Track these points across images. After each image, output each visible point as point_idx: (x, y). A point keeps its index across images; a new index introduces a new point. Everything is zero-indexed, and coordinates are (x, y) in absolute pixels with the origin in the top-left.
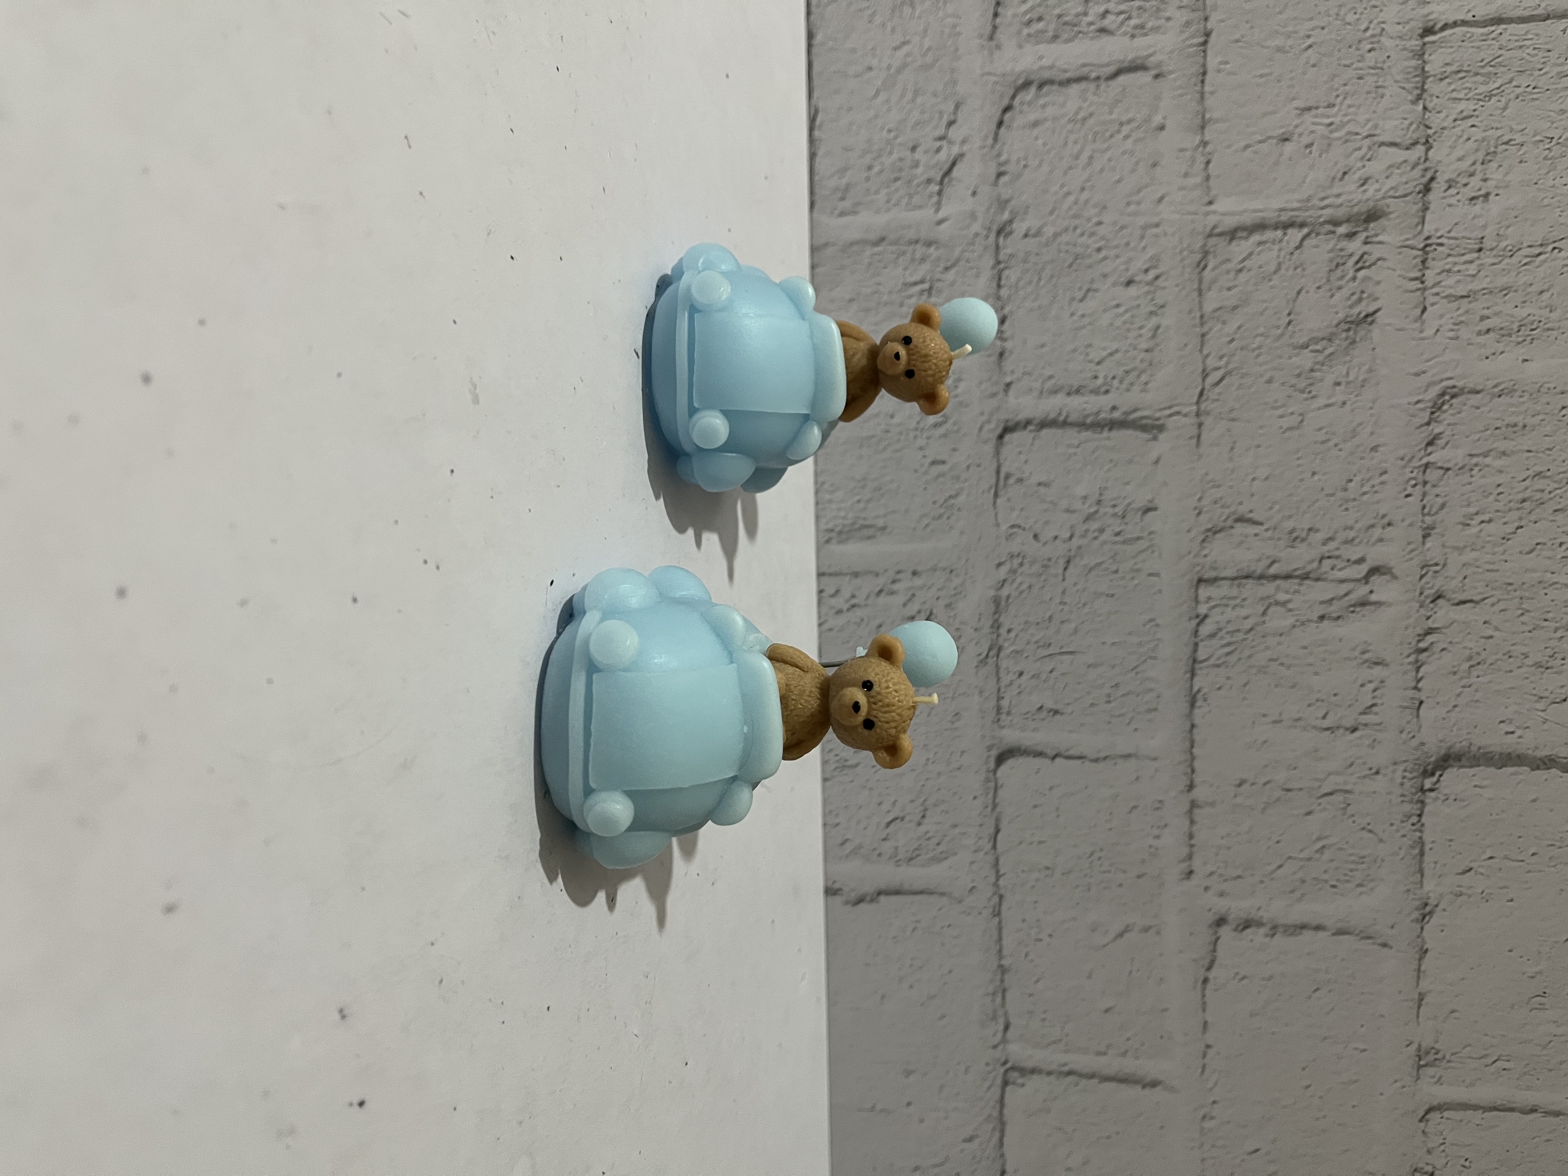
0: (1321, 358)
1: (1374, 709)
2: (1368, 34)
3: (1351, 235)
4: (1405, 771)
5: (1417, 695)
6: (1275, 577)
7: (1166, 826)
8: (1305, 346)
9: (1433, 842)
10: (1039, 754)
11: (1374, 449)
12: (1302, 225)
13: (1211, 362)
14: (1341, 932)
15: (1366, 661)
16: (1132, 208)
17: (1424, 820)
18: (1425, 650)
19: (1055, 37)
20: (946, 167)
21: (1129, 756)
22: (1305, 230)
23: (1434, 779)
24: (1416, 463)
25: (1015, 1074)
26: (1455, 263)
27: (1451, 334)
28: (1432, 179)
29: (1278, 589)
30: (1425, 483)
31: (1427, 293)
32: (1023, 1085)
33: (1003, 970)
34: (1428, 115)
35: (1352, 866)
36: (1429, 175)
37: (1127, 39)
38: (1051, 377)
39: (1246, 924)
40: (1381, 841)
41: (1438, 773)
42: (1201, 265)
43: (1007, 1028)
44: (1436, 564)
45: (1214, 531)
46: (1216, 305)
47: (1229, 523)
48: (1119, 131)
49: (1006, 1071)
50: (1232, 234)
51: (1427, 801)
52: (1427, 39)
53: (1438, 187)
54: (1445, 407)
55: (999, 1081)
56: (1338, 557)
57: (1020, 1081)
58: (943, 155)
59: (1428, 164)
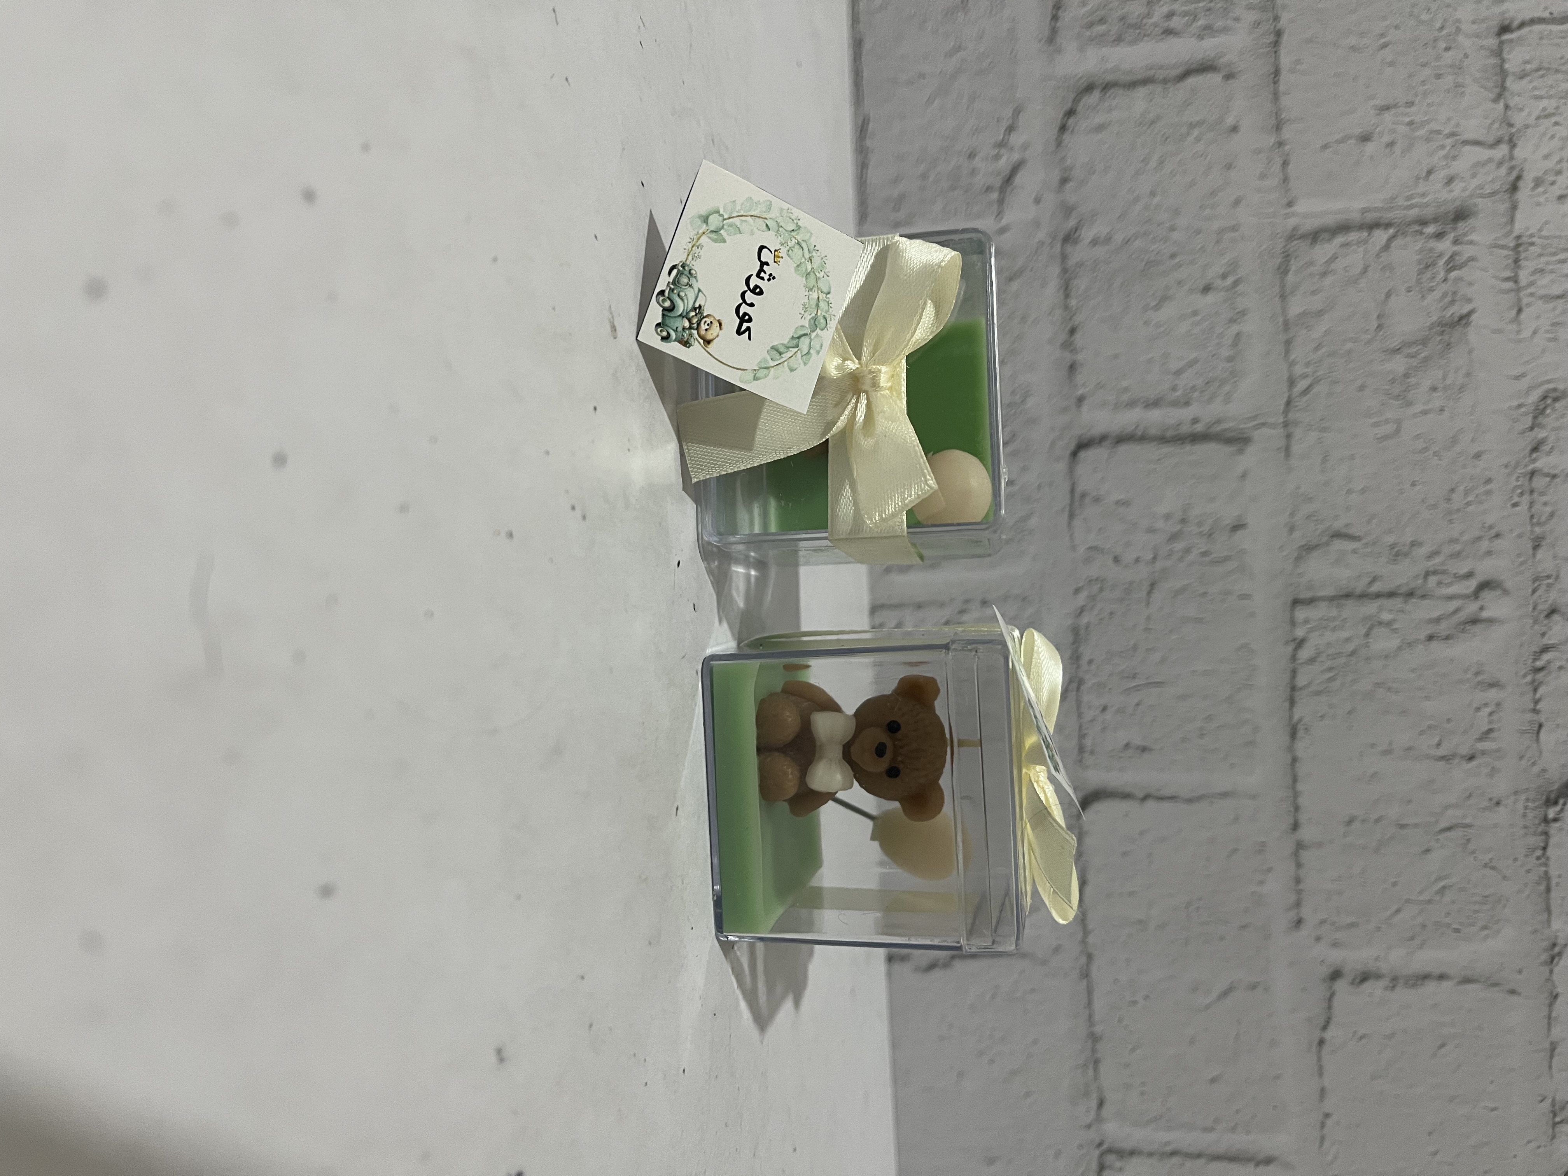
0: (1414, 362)
1: (1492, 735)
2: (1444, 32)
3: (1439, 236)
4: (1527, 800)
5: (1535, 717)
6: (1378, 596)
7: (1270, 870)
8: (1397, 351)
9: (1560, 876)
10: (1126, 796)
11: (1478, 456)
12: (1388, 226)
13: (1298, 370)
14: (1467, 980)
15: (1479, 683)
16: (1207, 212)
17: (1549, 852)
18: (1541, 669)
19: (1119, 40)
20: (1006, 172)
21: (1225, 795)
22: (1391, 231)
23: (1558, 808)
24: (1520, 471)
25: (1110, 1159)
26: (1548, 263)
27: (1549, 335)
28: (1519, 178)
29: (1381, 609)
30: (1532, 492)
31: (1522, 294)
32: (1121, 1170)
33: (1095, 1038)
34: (1509, 113)
35: (1477, 907)
36: (1514, 174)
37: (1193, 41)
38: (1126, 390)
39: (1364, 977)
40: (1504, 878)
41: (1561, 801)
42: (1283, 270)
43: (1101, 1104)
44: (1548, 577)
45: (1308, 549)
46: (1299, 310)
47: (1325, 539)
48: (1188, 134)
49: (1102, 1154)
50: (1315, 236)
51: (1552, 832)
52: (1507, 37)
53: (1526, 186)
54: (1548, 411)
55: (1094, 1166)
56: (1444, 572)
57: (1118, 1164)
58: (1003, 161)
59: (1513, 163)
